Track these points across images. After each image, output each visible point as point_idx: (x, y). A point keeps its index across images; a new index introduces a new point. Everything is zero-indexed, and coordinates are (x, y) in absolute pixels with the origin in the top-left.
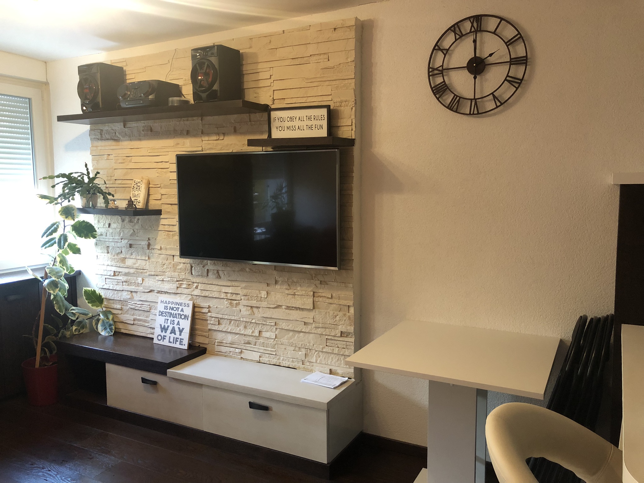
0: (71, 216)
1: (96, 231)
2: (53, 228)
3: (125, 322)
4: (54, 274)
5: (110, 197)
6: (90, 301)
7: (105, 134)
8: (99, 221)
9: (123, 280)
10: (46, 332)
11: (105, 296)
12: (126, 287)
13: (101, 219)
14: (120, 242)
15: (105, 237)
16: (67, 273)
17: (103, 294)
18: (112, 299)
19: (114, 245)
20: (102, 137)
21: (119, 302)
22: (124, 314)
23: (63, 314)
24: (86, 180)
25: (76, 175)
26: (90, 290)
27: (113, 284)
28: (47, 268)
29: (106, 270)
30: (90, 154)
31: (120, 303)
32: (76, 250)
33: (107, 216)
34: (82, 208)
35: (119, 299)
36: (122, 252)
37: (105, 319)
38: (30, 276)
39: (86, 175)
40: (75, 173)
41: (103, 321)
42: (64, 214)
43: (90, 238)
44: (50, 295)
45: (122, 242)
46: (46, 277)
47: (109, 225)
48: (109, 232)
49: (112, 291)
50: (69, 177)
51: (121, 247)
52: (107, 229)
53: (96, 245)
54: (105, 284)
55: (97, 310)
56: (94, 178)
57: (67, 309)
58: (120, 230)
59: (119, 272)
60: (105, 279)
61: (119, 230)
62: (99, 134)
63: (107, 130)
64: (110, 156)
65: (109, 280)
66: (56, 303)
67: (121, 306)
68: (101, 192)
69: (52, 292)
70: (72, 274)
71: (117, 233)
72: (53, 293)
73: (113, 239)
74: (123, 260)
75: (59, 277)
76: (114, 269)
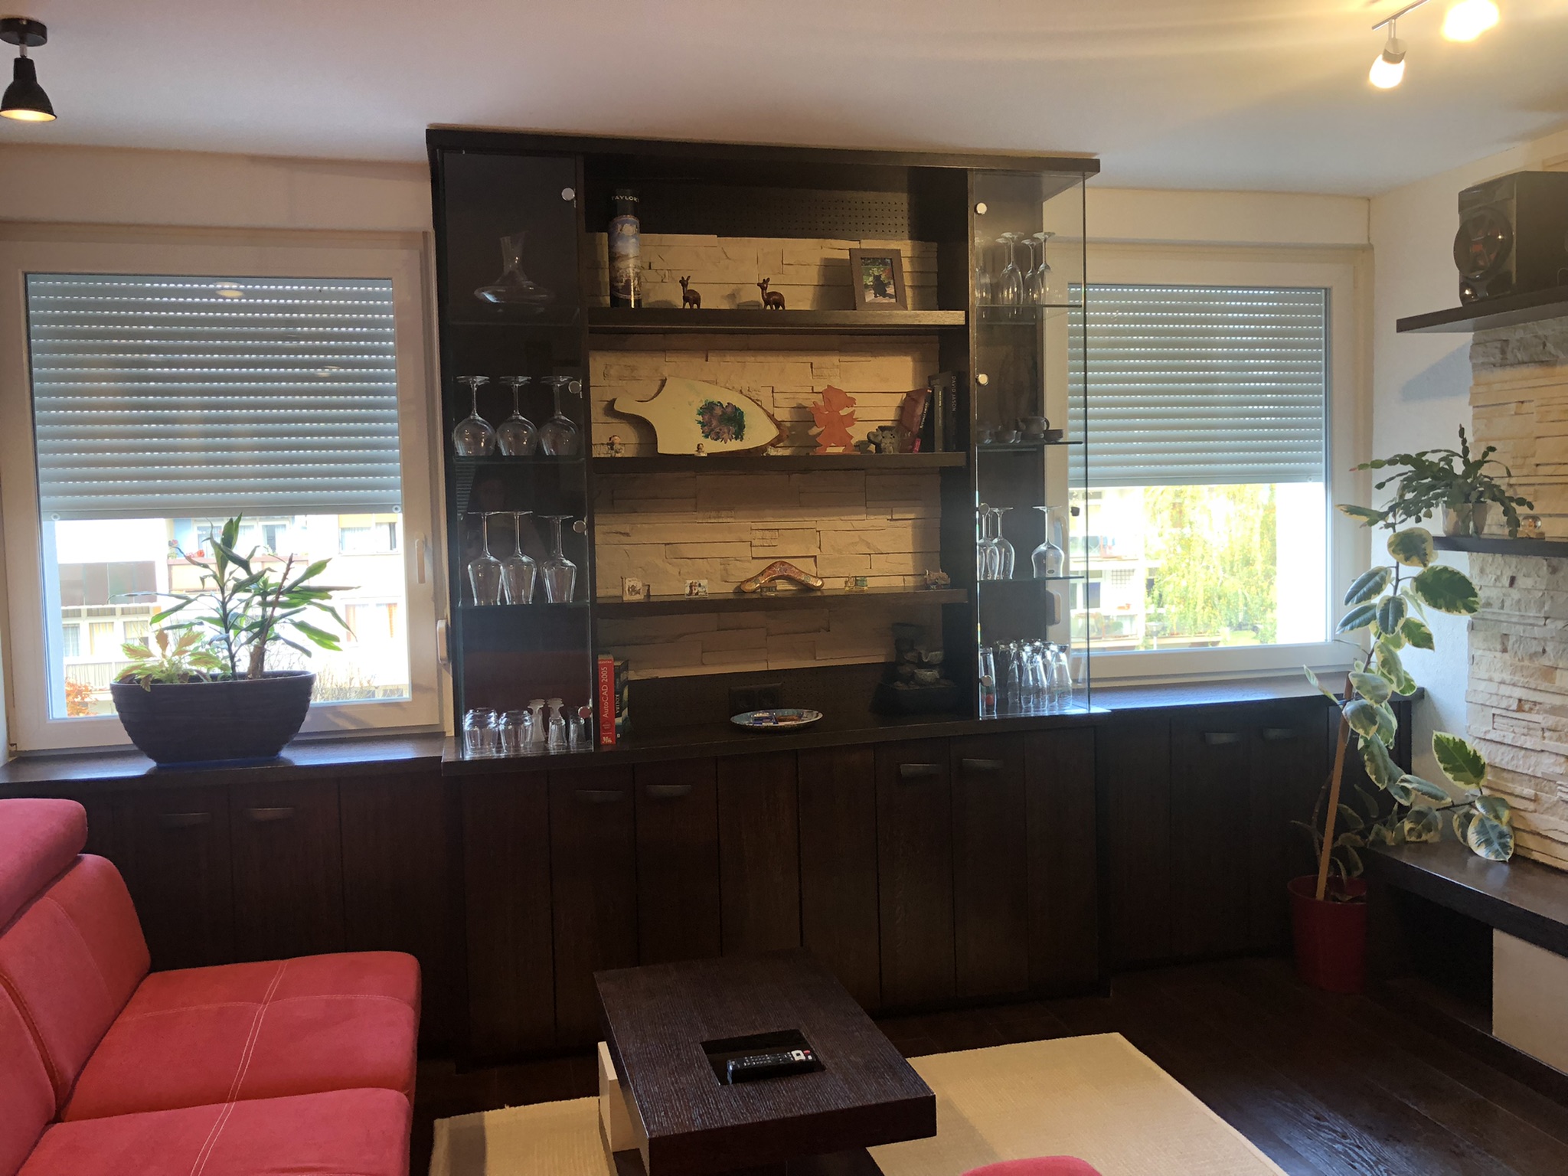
0: (1419, 556)
1: (1475, 595)
2: (1371, 584)
3: (1544, 833)
4: (1368, 692)
5: (1522, 510)
6: (1449, 766)
7: (1515, 350)
8: (1482, 571)
9: (1543, 725)
10: (1342, 825)
11: (1488, 759)
12: (1551, 744)
13: (1491, 565)
14: (1540, 626)
15: (1498, 611)
16: (1398, 691)
17: (1485, 753)
18: (1510, 768)
19: (1524, 632)
20: (1507, 359)
21: (1530, 781)
22: (1542, 813)
23: (1384, 787)
24: (1459, 467)
25: (1433, 458)
26: (1451, 738)
27: (1513, 732)
28: (1354, 676)
29: (1497, 695)
30: (1470, 404)
31: (1533, 782)
32: (1423, 640)
33: (1508, 558)
34: (1445, 536)
35: (1529, 772)
36: (1544, 651)
37: (1491, 817)
38: (1313, 689)
39: (1461, 457)
40: (1434, 452)
41: (1482, 821)
42: (1400, 550)
43: (1460, 612)
44: (1355, 738)
45: (1548, 627)
46: (1349, 695)
47: (1513, 580)
48: (1510, 599)
49: (1510, 748)
50: (1417, 461)
51: (1542, 639)
52: (1504, 590)
53: (1473, 629)
54: (1491, 728)
55: (1464, 791)
56: (1479, 464)
57: (1392, 779)
58: (1544, 594)
59: (1535, 703)
60: (1492, 716)
61: (1540, 594)
62: (1497, 352)
63: (1520, 340)
64: (1525, 404)
65: (1505, 721)
66: (1368, 759)
67: (1533, 792)
68: (1498, 496)
69: (1361, 732)
70: (1407, 695)
71: (1535, 602)
72: (1364, 735)
73: (1522, 616)
74: (1549, 672)
75: (1380, 699)
76: (1518, 693)
